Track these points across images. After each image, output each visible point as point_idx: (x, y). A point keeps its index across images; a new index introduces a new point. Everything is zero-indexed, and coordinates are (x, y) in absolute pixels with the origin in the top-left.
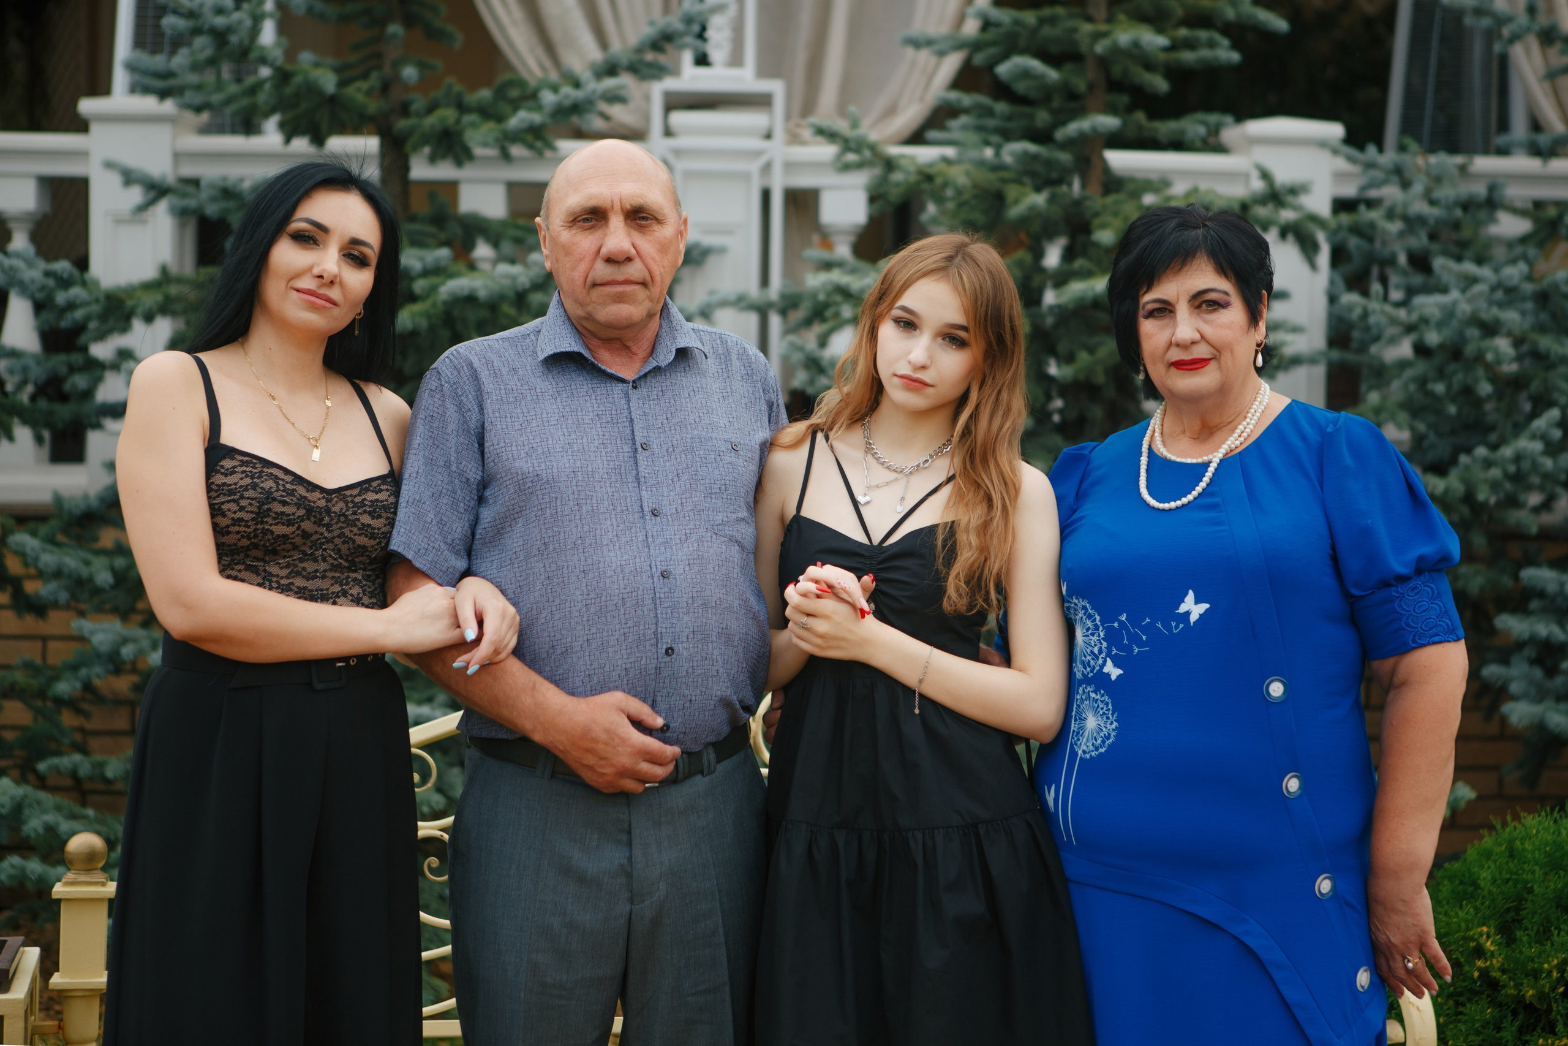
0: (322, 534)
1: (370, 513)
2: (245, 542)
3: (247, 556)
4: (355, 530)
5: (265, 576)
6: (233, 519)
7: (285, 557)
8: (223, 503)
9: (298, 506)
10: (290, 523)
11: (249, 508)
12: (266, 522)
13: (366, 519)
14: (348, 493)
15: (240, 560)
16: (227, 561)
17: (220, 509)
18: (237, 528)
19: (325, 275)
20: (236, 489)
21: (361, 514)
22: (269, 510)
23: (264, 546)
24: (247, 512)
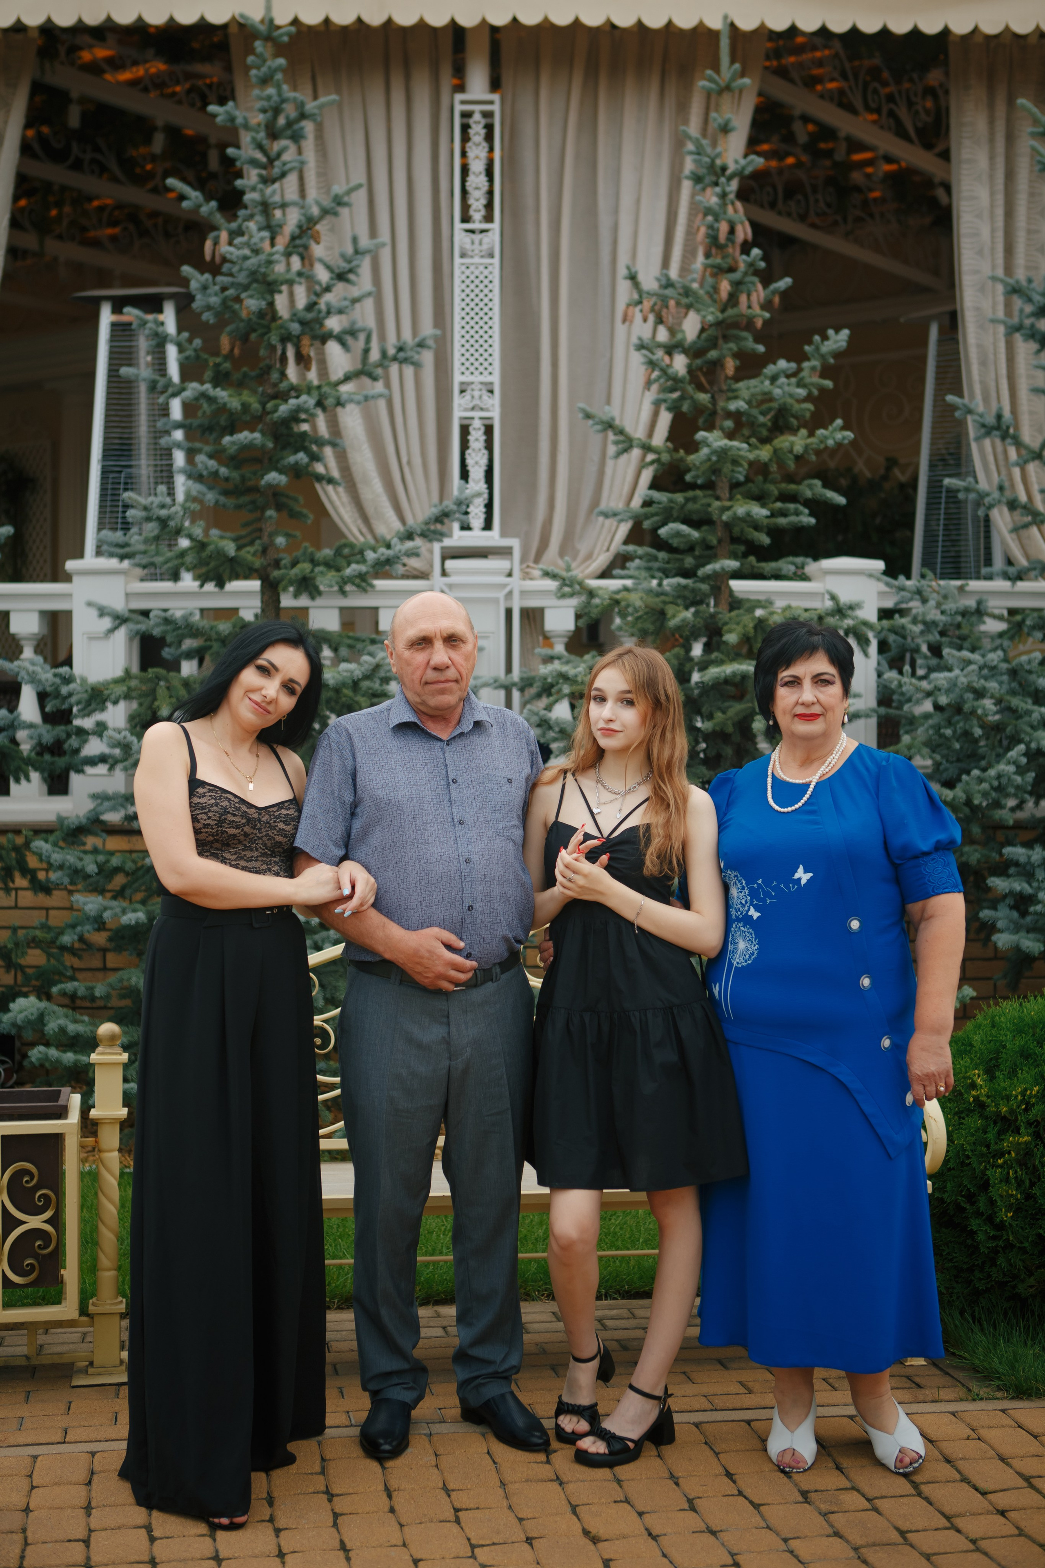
0: (255, 834)
1: (284, 822)
4: (275, 832)
6: (205, 824)
7: (234, 848)
8: (199, 814)
9: (242, 817)
11: (214, 818)
12: (224, 826)
14: (271, 809)
15: (208, 849)
16: (201, 846)
17: (197, 818)
18: (207, 830)
19: (268, 697)
20: (206, 806)
21: (278, 822)
22: (225, 819)
23: (222, 841)
24: (212, 820)
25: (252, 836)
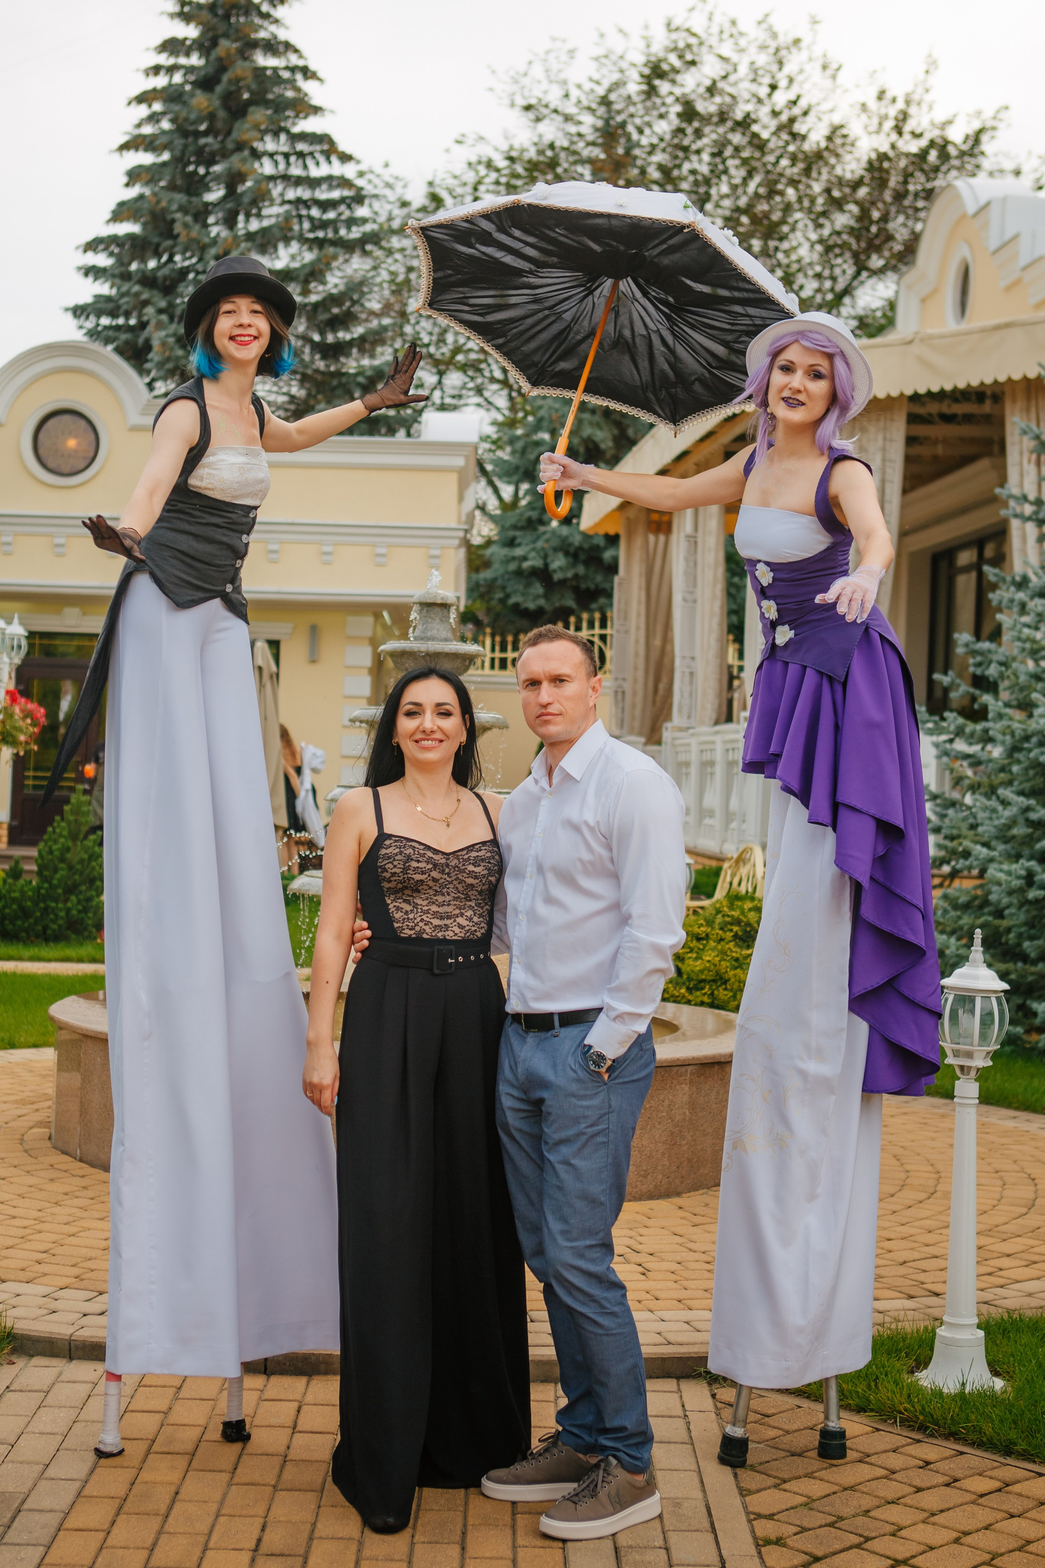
0: (445, 879)
1: (473, 864)
4: (465, 874)
5: (414, 905)
6: (392, 873)
7: (425, 894)
9: (428, 863)
12: (410, 873)
14: (460, 853)
15: (400, 897)
16: (392, 897)
18: (394, 878)
20: (393, 855)
21: (468, 865)
22: (411, 866)
23: (411, 887)
25: (441, 881)
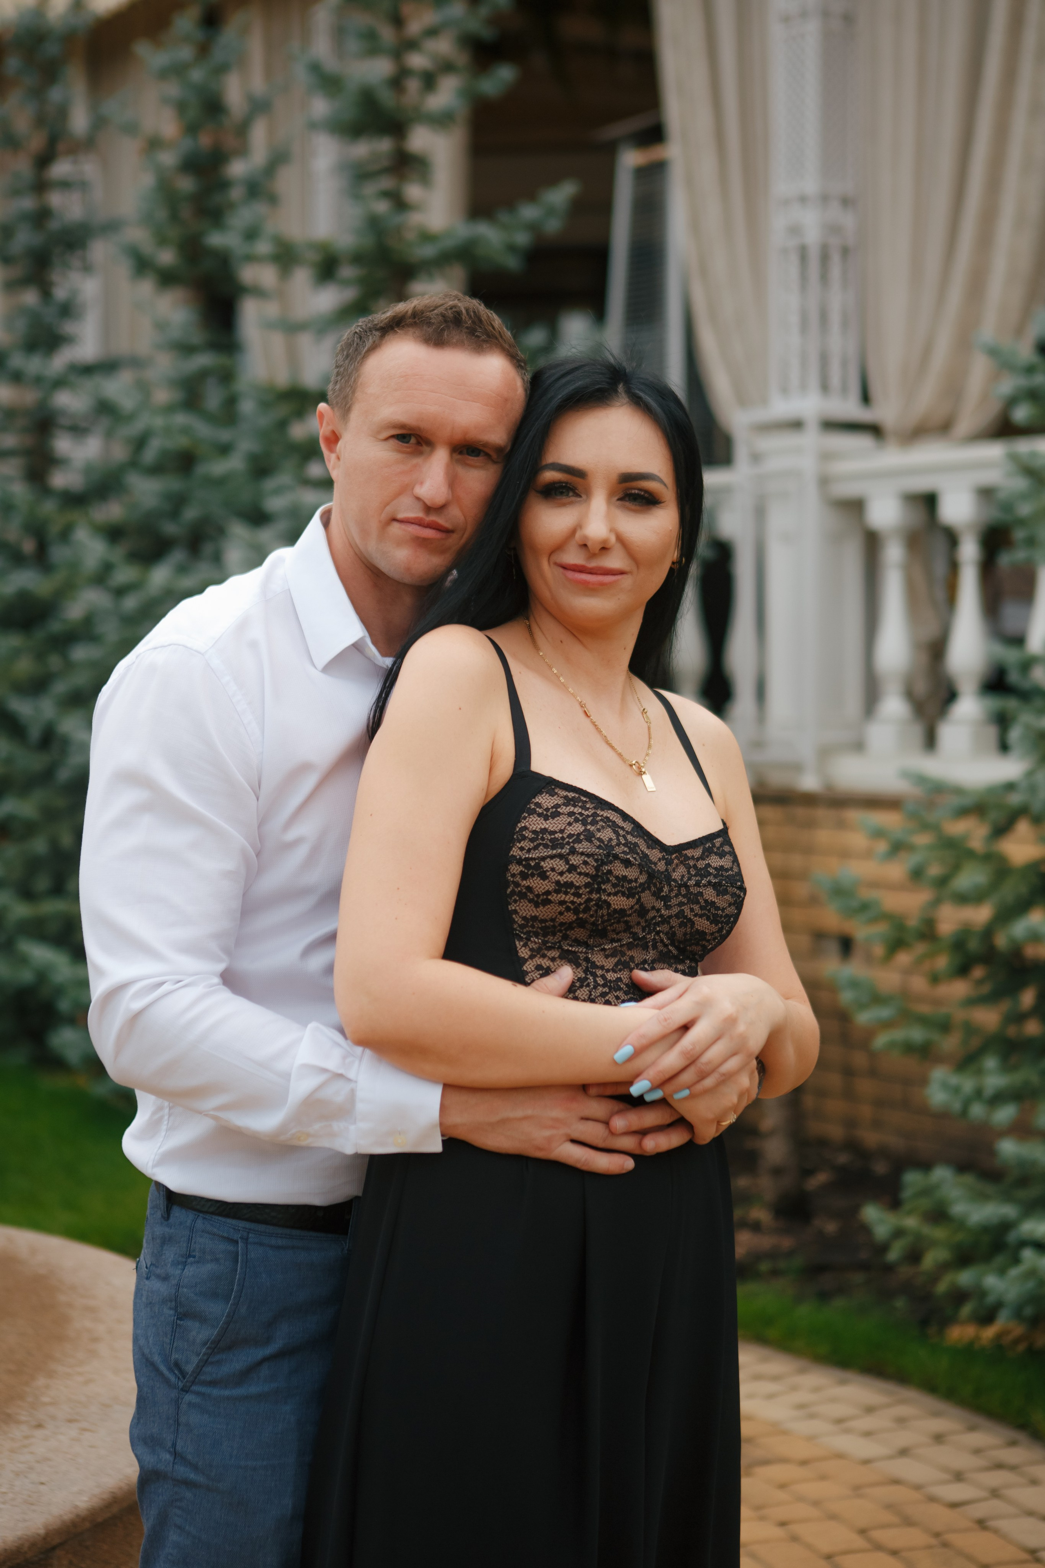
0: (658, 910)
1: (715, 886)
2: (570, 917)
3: (565, 937)
4: (696, 908)
5: (587, 967)
6: (558, 883)
7: (613, 941)
8: (543, 859)
9: (640, 867)
10: (630, 894)
11: (583, 870)
12: (605, 890)
13: (709, 894)
14: (689, 853)
15: (555, 943)
16: (536, 943)
17: (538, 866)
18: (562, 897)
19: (589, 544)
20: (563, 839)
21: (704, 886)
22: (610, 872)
23: (593, 924)
24: (580, 874)
25: (652, 914)
